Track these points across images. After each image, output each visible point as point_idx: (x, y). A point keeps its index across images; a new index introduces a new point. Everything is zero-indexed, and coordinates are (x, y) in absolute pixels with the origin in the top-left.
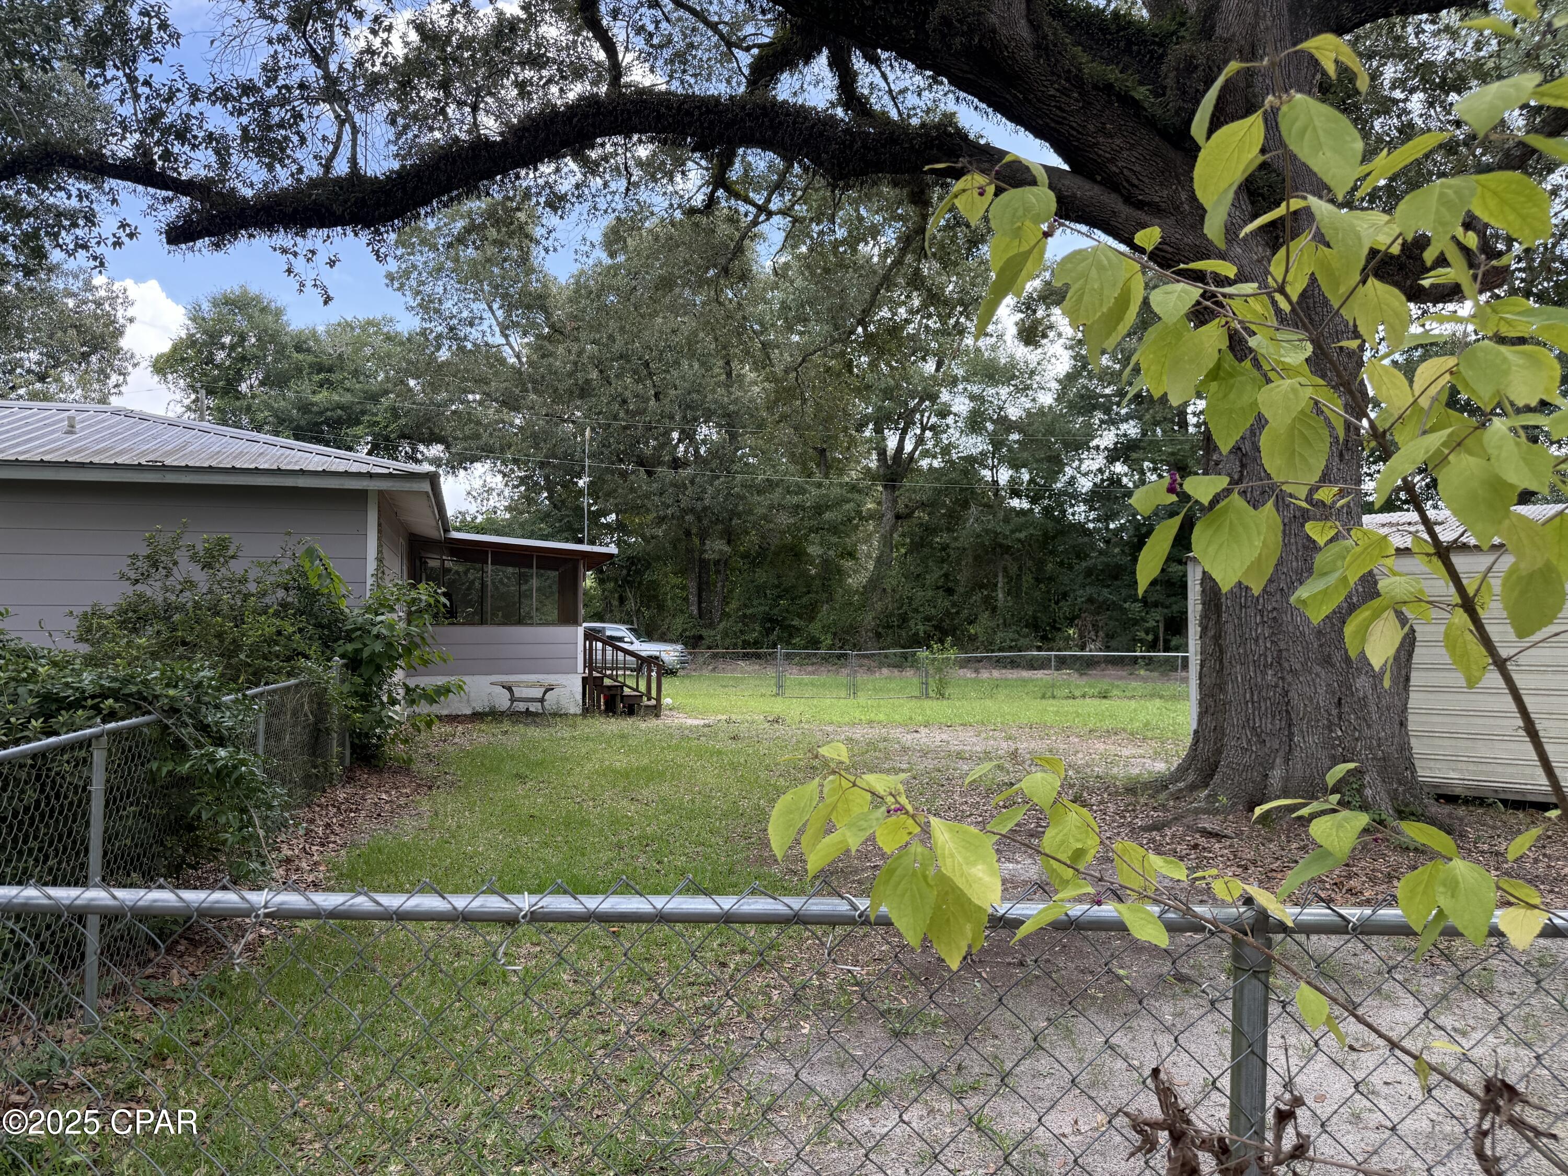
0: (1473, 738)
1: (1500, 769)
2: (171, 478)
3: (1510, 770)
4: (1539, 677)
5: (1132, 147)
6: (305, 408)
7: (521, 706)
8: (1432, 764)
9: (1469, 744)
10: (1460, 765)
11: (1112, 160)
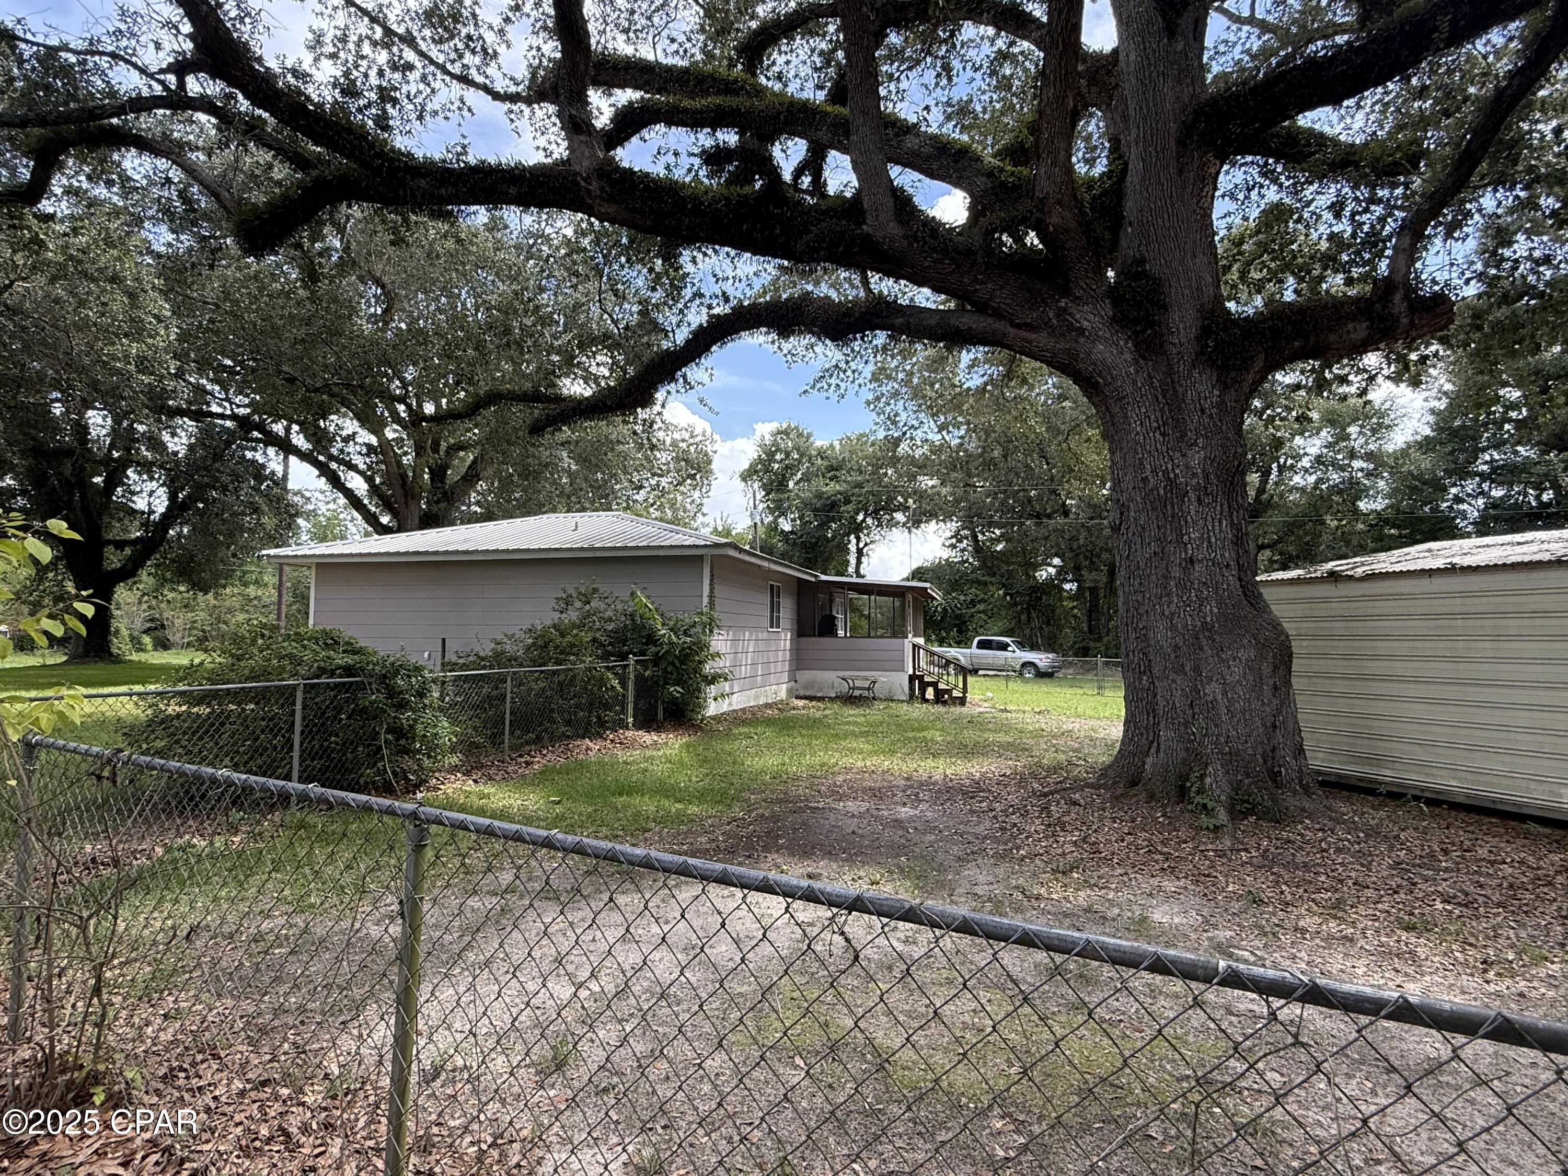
0: (1471, 749)
1: (1496, 780)
2: (598, 554)
3: (1505, 781)
4: (1532, 692)
5: (1001, 288)
6: (819, 495)
7: (857, 693)
8: (1434, 771)
9: (1466, 754)
10: (1460, 774)
11: (991, 299)
